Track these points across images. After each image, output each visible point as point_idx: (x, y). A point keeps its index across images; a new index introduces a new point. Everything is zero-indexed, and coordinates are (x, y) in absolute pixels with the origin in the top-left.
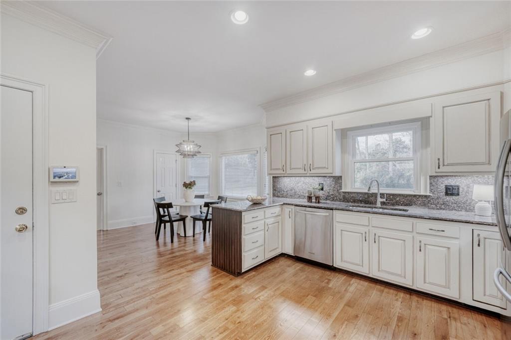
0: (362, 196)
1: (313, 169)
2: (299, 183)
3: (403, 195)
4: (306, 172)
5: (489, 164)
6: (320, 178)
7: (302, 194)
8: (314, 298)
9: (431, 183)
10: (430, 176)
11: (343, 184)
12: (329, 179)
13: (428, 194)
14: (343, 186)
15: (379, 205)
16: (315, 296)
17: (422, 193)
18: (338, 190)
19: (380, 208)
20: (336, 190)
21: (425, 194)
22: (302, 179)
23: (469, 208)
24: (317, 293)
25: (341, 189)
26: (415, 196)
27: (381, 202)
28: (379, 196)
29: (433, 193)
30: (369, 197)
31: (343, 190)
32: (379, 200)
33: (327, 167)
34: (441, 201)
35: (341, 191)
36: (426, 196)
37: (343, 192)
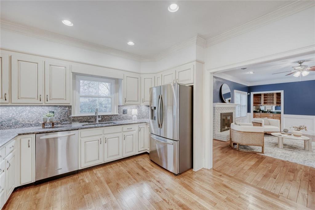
0: (86, 118)
1: (50, 100)
2: (22, 112)
3: (108, 115)
4: (41, 102)
5: (138, 101)
6: (50, 107)
7: (27, 122)
8: (89, 195)
9: (118, 109)
10: (118, 106)
11: (72, 111)
12: (59, 108)
13: (117, 114)
14: (72, 112)
15: (97, 122)
16: (88, 193)
17: (115, 114)
18: (68, 116)
19: (99, 124)
20: (67, 116)
21: (116, 114)
22: (28, 108)
23: (131, 118)
24: (86, 191)
25: (71, 115)
26: (112, 115)
27: (99, 121)
28: (97, 117)
29: (119, 113)
30: (90, 118)
31: (72, 116)
32: (98, 119)
33: (65, 99)
34: (122, 117)
35: (71, 116)
36: (117, 115)
37: (73, 117)
